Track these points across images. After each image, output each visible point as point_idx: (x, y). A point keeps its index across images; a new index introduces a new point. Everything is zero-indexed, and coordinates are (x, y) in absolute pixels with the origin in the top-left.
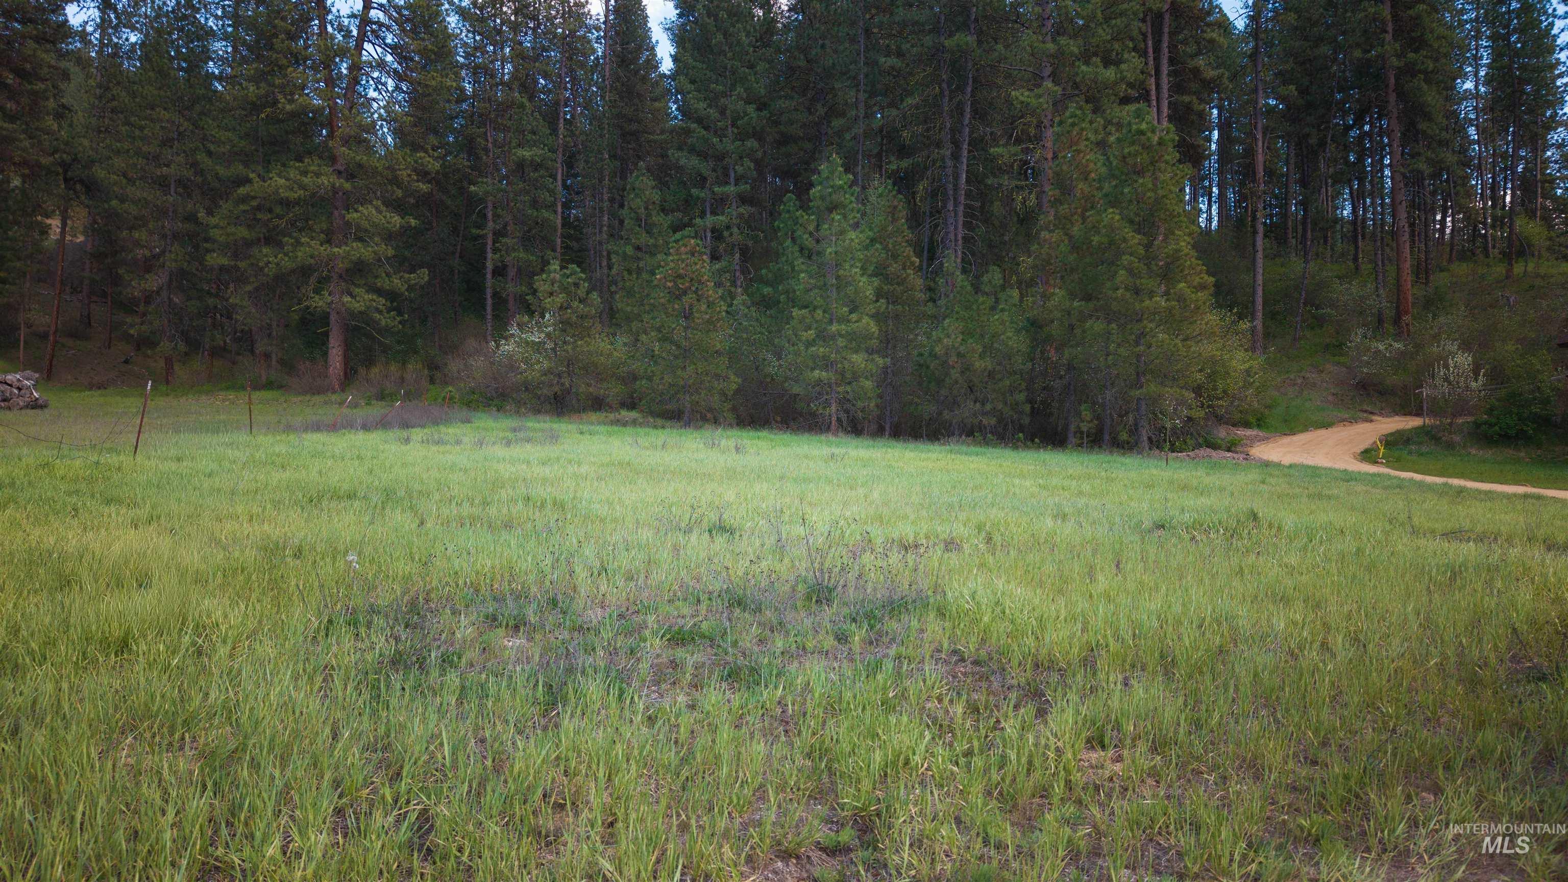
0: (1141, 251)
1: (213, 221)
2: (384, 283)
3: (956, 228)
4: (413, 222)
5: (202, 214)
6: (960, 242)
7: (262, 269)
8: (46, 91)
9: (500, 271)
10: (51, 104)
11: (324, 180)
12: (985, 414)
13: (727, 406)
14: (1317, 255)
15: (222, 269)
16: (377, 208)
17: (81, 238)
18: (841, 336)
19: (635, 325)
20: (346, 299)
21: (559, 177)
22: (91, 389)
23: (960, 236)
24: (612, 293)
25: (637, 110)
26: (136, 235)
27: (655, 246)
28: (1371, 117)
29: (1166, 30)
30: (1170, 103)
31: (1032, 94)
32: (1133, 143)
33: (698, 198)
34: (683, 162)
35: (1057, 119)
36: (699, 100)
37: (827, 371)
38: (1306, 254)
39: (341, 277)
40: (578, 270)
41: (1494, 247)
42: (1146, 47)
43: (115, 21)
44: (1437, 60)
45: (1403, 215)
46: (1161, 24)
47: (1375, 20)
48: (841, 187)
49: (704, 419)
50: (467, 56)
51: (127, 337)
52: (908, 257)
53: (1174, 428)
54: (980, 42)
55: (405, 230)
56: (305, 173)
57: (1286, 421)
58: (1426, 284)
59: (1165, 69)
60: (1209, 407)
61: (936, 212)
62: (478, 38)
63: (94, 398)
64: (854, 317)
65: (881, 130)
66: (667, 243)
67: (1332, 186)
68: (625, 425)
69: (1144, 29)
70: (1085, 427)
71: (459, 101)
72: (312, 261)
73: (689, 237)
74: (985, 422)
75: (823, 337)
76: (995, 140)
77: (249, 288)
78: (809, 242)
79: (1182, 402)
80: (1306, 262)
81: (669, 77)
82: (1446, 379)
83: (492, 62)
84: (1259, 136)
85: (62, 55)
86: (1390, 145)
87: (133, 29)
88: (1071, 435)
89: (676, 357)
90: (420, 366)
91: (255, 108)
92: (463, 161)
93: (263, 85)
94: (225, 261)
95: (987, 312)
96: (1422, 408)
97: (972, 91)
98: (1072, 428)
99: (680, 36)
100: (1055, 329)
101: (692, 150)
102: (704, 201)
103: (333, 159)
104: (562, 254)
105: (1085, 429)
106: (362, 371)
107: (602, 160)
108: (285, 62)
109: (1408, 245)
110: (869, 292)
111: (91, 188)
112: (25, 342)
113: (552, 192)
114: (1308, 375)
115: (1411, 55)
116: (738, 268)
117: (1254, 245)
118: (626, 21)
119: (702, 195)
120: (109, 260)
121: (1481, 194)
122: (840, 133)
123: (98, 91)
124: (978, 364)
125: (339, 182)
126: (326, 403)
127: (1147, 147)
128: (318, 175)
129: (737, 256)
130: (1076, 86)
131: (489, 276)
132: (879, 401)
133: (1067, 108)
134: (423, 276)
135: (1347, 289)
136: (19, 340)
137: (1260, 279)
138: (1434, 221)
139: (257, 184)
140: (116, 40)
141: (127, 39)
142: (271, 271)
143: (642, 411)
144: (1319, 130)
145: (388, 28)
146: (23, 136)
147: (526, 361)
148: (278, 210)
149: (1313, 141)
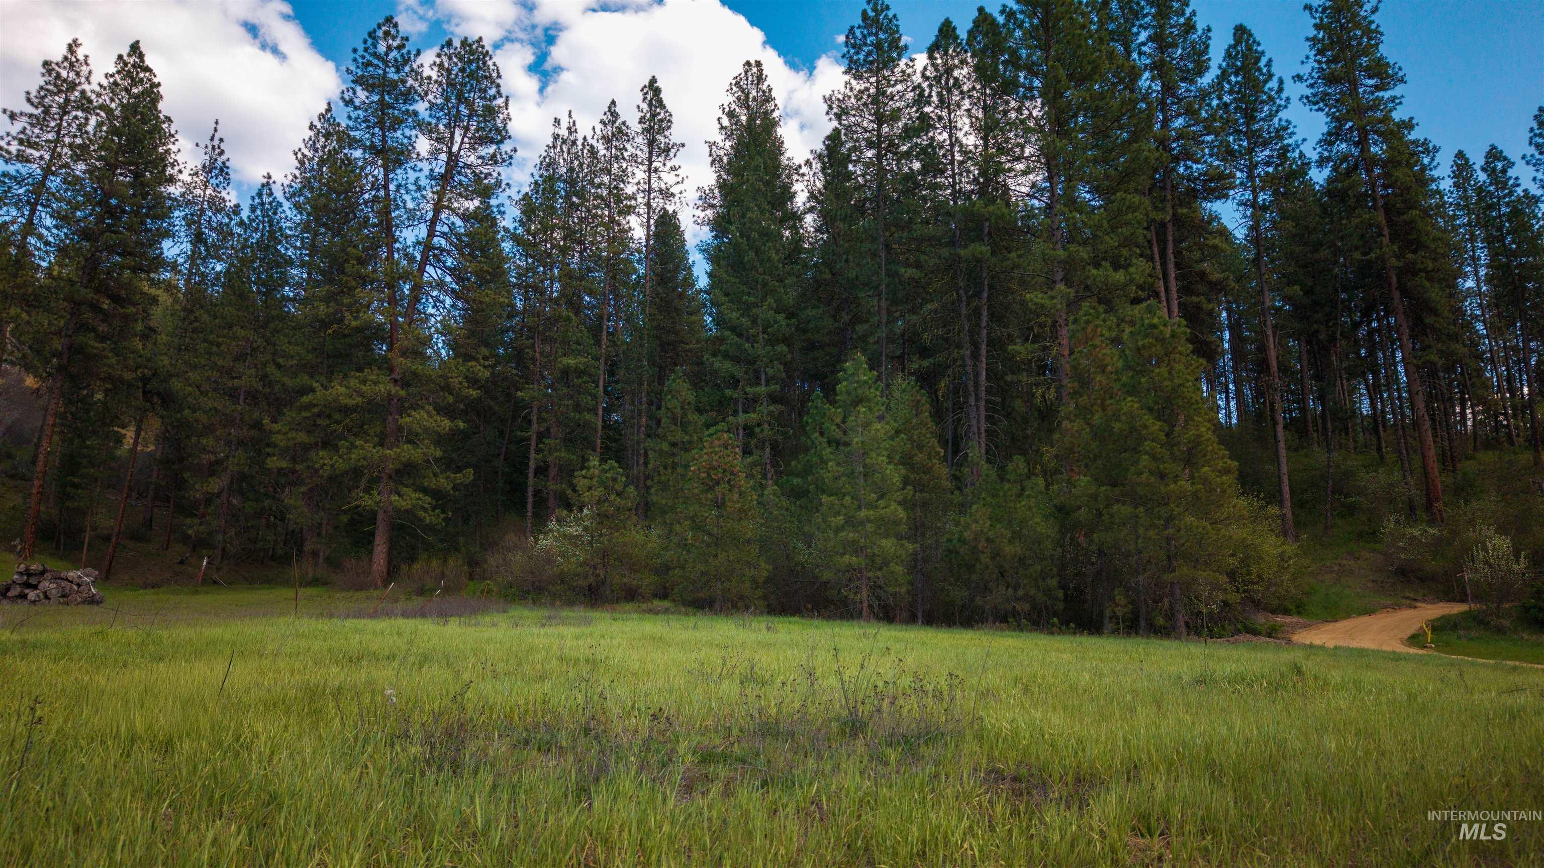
0: (1162, 436)
1: (276, 427)
2: (431, 482)
3: (978, 422)
4: (462, 425)
5: (266, 421)
6: (983, 435)
7: (317, 471)
8: (137, 313)
9: (542, 470)
10: (139, 327)
11: (381, 387)
12: (1018, 599)
13: (759, 593)
14: (1340, 445)
15: (280, 471)
16: (428, 413)
17: (152, 448)
18: (869, 521)
19: (668, 518)
20: (395, 498)
21: (601, 384)
22: (145, 588)
23: (983, 430)
24: (648, 488)
25: (674, 323)
26: (204, 441)
27: (690, 442)
28: (1378, 314)
29: (1170, 238)
30: (1179, 303)
31: (1046, 296)
32: (1146, 336)
33: (731, 398)
34: (717, 365)
35: (1072, 318)
36: (732, 310)
37: (857, 556)
38: (1328, 445)
39: (390, 477)
40: (616, 465)
41: (1518, 435)
42: (1153, 254)
43: (204, 253)
44: (1435, 260)
45: (1421, 404)
46: (1165, 233)
47: (1371, 225)
48: (866, 382)
49: (735, 606)
50: (520, 275)
51: (186, 538)
52: (933, 448)
53: (1211, 613)
54: (993, 253)
55: (454, 433)
56: (364, 382)
57: (1326, 608)
58: (1454, 471)
59: (1172, 273)
60: (1244, 591)
61: (959, 407)
62: (530, 260)
63: (149, 595)
64: (882, 503)
65: (903, 335)
66: (701, 439)
67: (1348, 380)
68: (657, 613)
69: (1149, 236)
70: (1120, 611)
71: (510, 316)
72: (365, 463)
73: (722, 431)
74: (1018, 607)
75: (851, 522)
76: (1011, 339)
77: (303, 489)
78: (838, 434)
79: (1216, 587)
80: (1329, 451)
81: (705, 292)
82: (1486, 562)
83: (542, 281)
84: (1270, 332)
85: (154, 283)
86: (1400, 340)
87: (219, 259)
88: (1106, 621)
89: (708, 545)
90: (460, 562)
91: (325, 324)
92: (511, 370)
93: (332, 304)
94: (284, 464)
95: (1013, 498)
96: (1466, 595)
97: (988, 297)
98: (1108, 613)
99: (714, 255)
100: (1083, 514)
101: (726, 356)
102: (736, 401)
103: (391, 370)
104: (602, 454)
105: (1120, 614)
106: (404, 567)
107: (642, 367)
108: (354, 283)
109: (1430, 433)
110: (896, 479)
111: (167, 399)
112: (89, 545)
113: (595, 397)
114: (1345, 562)
115: (1410, 256)
116: (768, 461)
117: (1275, 436)
118: (665, 244)
119: (736, 395)
120: (175, 467)
121: (1498, 386)
122: (864, 338)
123: (182, 314)
124: (1008, 549)
125: (394, 389)
126: (367, 598)
127: (1161, 340)
128: (376, 383)
129: (768, 450)
130: (1087, 288)
131: (531, 475)
132: (910, 587)
133: (1080, 309)
134: (469, 475)
135: (1374, 478)
136: (83, 543)
137: (1284, 469)
138: (1454, 414)
139: (320, 393)
140: (203, 269)
141: (213, 269)
142: (326, 472)
143: (674, 600)
144: (1327, 326)
145: (449, 253)
146: (110, 355)
147: (563, 555)
148: (337, 416)
149: (1322, 336)
